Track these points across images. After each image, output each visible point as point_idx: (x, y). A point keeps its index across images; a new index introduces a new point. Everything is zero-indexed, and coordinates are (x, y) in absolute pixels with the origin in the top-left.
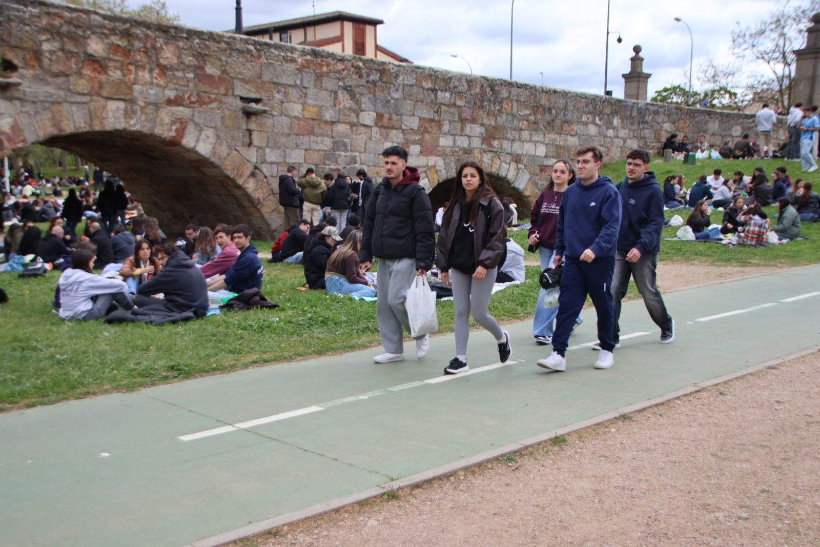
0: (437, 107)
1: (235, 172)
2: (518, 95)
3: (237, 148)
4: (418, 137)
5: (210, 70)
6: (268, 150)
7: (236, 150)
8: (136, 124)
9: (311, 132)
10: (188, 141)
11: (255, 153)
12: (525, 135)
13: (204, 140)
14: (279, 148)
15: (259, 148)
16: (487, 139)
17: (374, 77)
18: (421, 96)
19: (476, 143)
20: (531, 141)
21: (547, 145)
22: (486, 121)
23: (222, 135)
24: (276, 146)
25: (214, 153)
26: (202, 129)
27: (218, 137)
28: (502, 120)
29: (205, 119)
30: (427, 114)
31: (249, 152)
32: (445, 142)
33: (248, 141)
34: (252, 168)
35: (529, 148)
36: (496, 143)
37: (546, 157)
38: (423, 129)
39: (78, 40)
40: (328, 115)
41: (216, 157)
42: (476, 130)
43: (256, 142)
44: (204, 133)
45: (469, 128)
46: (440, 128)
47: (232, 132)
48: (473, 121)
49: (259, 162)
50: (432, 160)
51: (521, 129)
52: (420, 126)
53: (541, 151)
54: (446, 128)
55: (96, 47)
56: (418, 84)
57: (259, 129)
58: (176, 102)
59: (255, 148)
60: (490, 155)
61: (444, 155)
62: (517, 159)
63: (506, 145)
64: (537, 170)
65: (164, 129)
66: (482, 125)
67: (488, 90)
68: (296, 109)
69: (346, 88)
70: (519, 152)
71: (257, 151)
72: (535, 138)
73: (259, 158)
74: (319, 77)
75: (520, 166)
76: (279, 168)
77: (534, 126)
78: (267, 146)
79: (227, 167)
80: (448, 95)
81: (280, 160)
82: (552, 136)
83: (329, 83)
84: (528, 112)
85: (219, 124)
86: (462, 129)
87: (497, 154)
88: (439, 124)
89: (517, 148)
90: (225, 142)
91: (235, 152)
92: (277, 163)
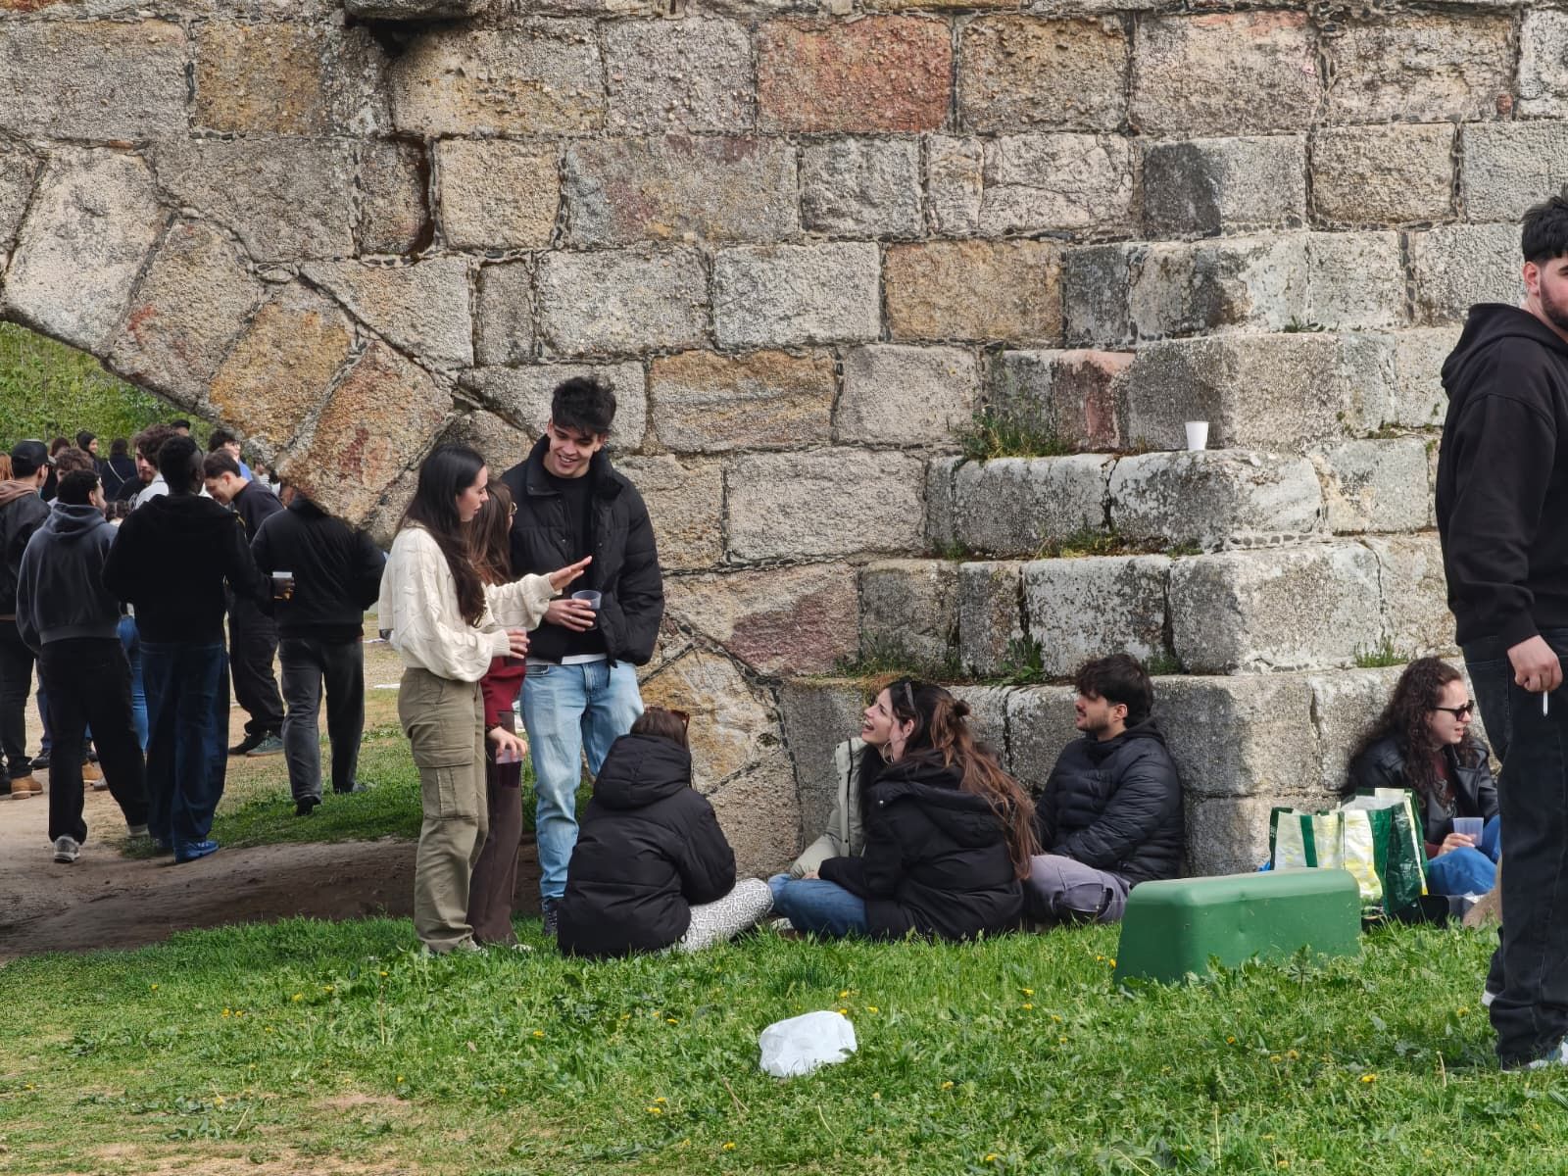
1: (306, 442)
3: (312, 271)
6: (562, 270)
7: (305, 281)
9: (938, 110)
11: (463, 291)
13: (63, 232)
14: (661, 244)
15: (495, 255)
23: (195, 191)
24: (636, 231)
25: (135, 316)
26: (43, 159)
27: (170, 206)
29: (64, 93)
31: (414, 294)
33: (410, 219)
34: (443, 399)
41: (158, 343)
43: (461, 219)
44: (57, 191)
47: (273, 166)
49: (497, 354)
57: (489, 123)
59: (461, 263)
71: (478, 279)
73: (495, 329)
76: (663, 390)
78: (560, 238)
79: (241, 407)
81: (674, 327)
85: (172, 119)
90: (218, 240)
91: (299, 299)
92: (647, 356)
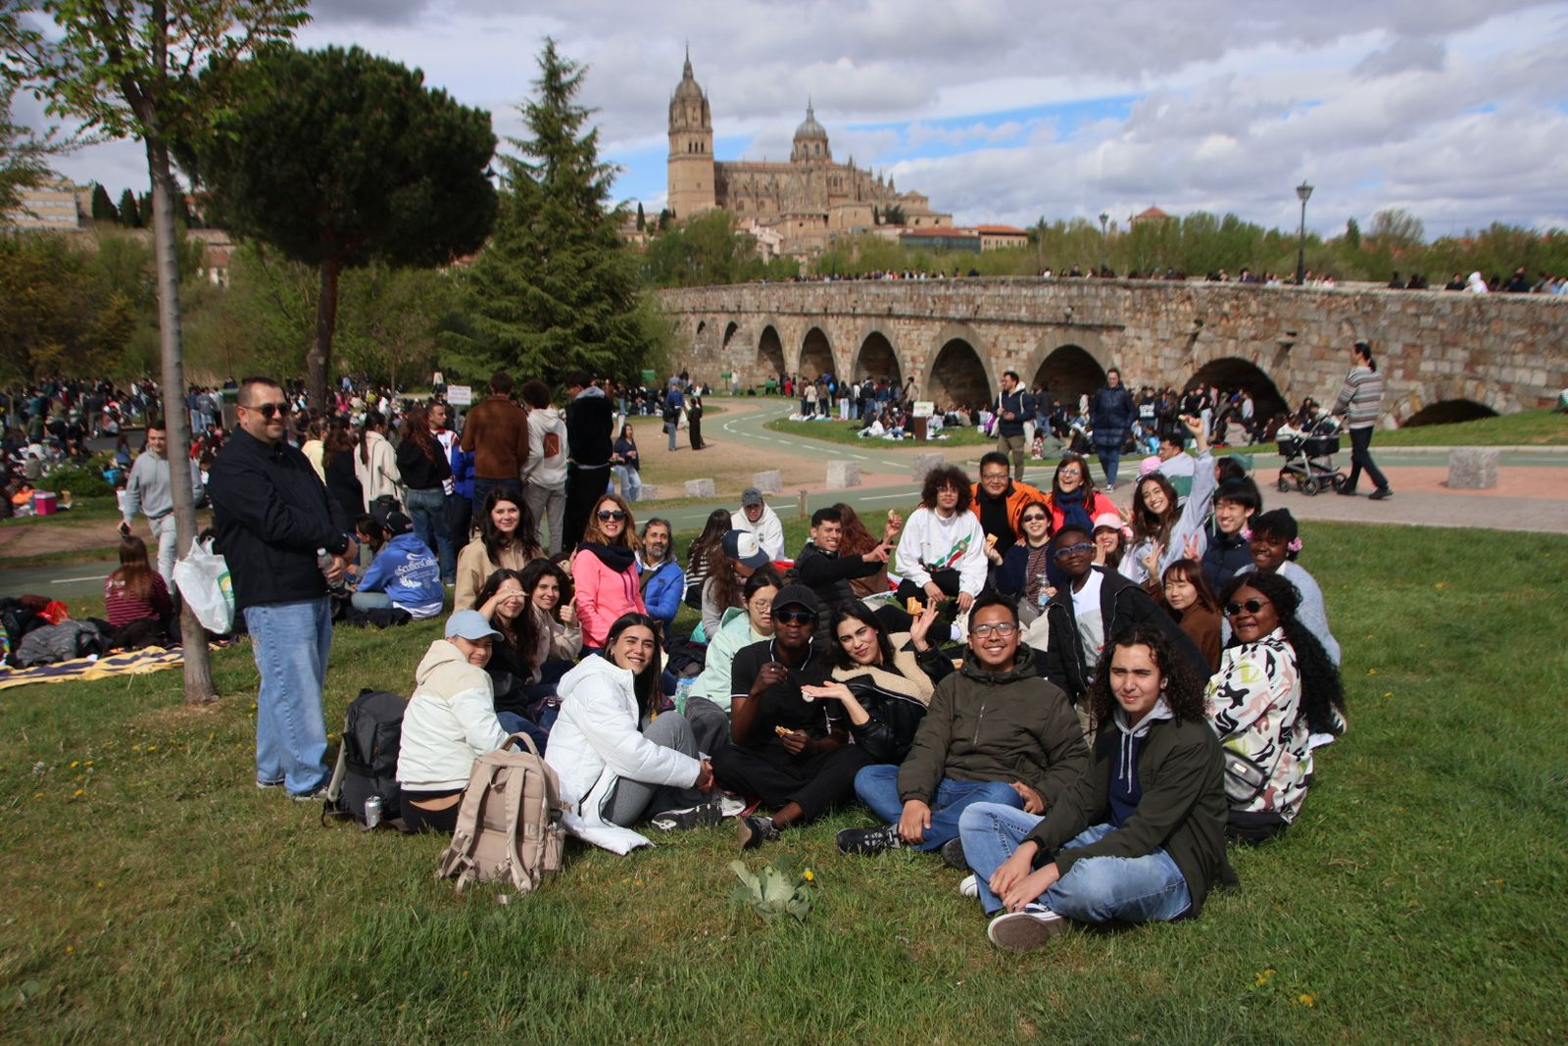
0: (1418, 330)
2: (1511, 312)
4: (1400, 362)
5: (1272, 315)
8: (1238, 354)
9: (1321, 358)
10: (1259, 364)
12: (1519, 359)
16: (1470, 365)
17: (1369, 308)
18: (1405, 322)
19: (1458, 369)
20: (1524, 366)
21: (1549, 372)
22: (1469, 345)
24: (1302, 369)
28: (1490, 341)
29: (1267, 349)
30: (1409, 338)
32: (1427, 367)
33: (1288, 365)
35: (1522, 376)
36: (1480, 369)
37: (1547, 386)
38: (1405, 355)
39: (1220, 304)
40: (1334, 343)
42: (1459, 354)
45: (1452, 353)
46: (1422, 352)
48: (1455, 345)
50: (1413, 385)
51: (1514, 353)
52: (1404, 351)
53: (1540, 379)
54: (1427, 352)
55: (1226, 307)
56: (1403, 310)
58: (1254, 338)
60: (1475, 383)
61: (1424, 380)
62: (1506, 388)
63: (1493, 371)
64: (1534, 402)
65: (1249, 358)
66: (1465, 349)
67: (1474, 310)
68: (1315, 339)
69: (1348, 320)
70: (1509, 379)
72: (1532, 363)
74: (1329, 312)
75: (1509, 396)
76: (1303, 386)
77: (1531, 349)
78: (1297, 368)
80: (1430, 319)
82: (1558, 360)
83: (1335, 317)
84: (1522, 332)
85: (1273, 352)
86: (1443, 354)
87: (1482, 380)
88: (1421, 349)
89: (1506, 375)
92: (1302, 382)
